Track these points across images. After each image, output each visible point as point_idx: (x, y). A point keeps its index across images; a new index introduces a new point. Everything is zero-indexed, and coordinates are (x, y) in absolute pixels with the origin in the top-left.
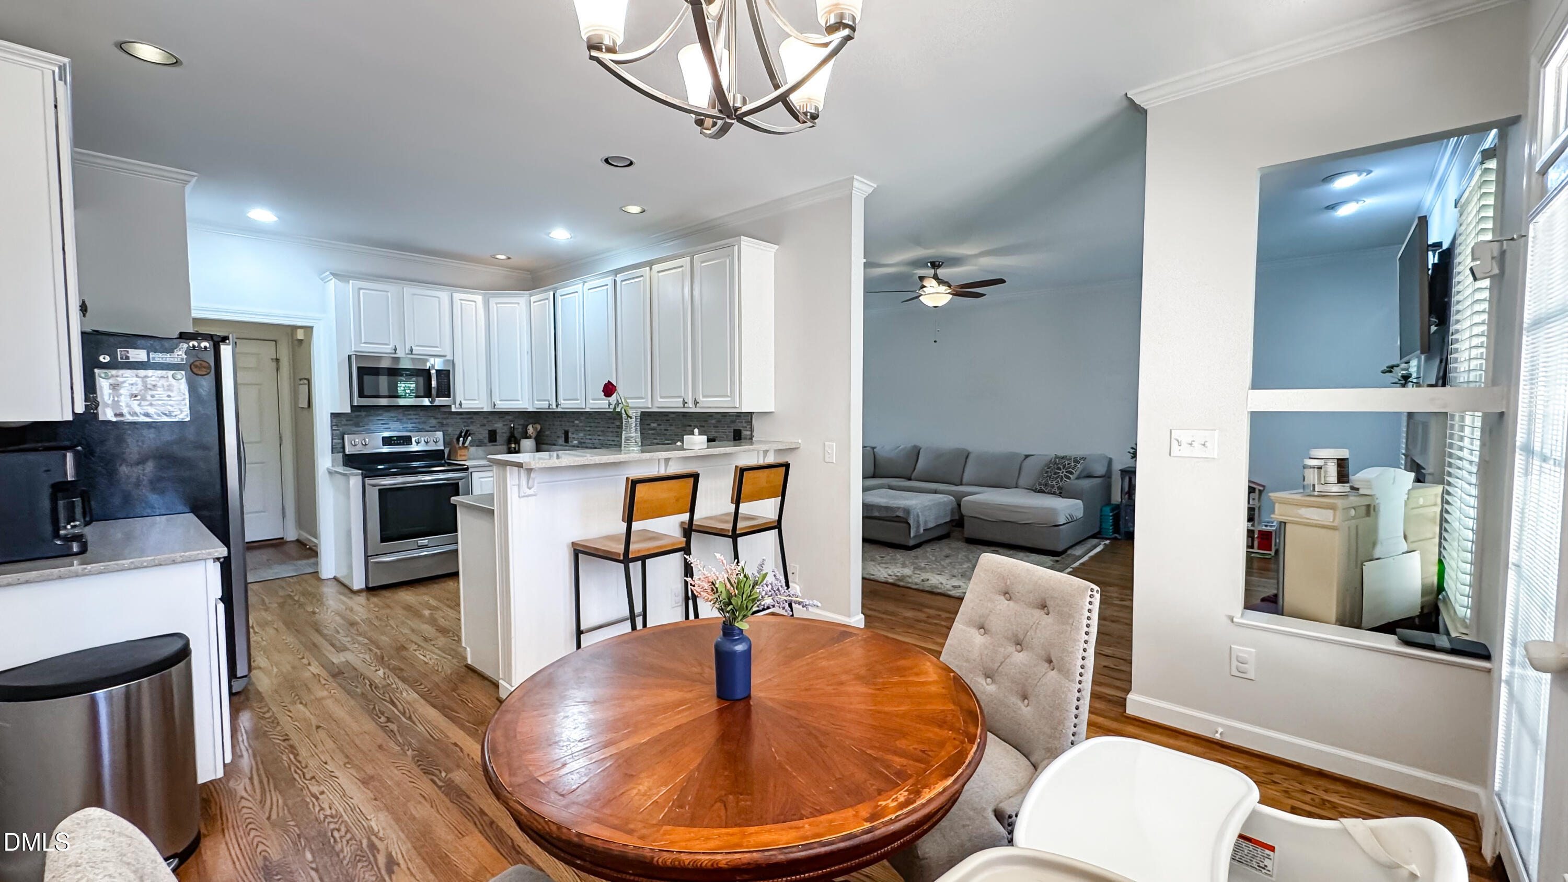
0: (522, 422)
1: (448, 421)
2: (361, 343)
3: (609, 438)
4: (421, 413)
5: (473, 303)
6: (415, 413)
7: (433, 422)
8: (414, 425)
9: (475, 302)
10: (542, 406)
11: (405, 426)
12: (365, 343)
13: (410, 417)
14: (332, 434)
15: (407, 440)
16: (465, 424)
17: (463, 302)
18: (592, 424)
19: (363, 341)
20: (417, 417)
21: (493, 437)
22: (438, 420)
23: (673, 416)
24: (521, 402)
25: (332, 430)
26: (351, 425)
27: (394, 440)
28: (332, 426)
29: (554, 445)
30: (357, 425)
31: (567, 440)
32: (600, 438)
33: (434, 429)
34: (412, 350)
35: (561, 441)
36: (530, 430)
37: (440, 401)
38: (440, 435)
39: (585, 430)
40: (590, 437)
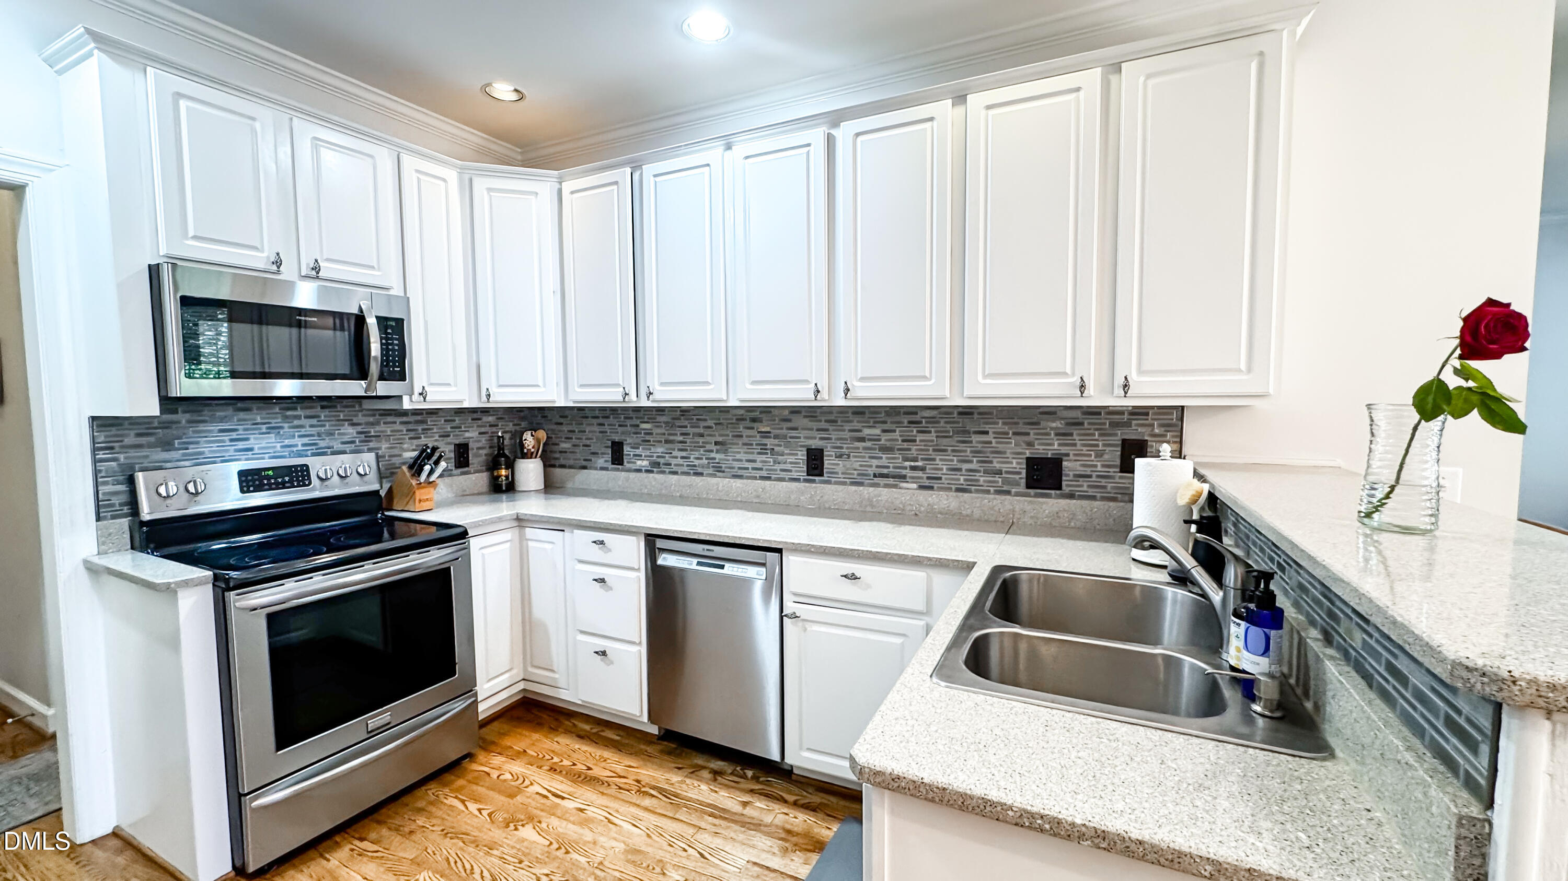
0: (510, 427)
1: (378, 428)
2: (186, 238)
3: (738, 456)
4: (323, 414)
5: (442, 183)
6: (309, 412)
7: (350, 431)
8: (306, 440)
9: (444, 180)
10: (609, 396)
11: (287, 442)
12: (195, 237)
13: (296, 422)
14: (96, 473)
15: (299, 476)
16: (412, 434)
17: (422, 177)
18: (689, 430)
19: (191, 234)
20: (314, 422)
21: (462, 457)
22: (359, 429)
23: (927, 414)
24: (542, 389)
25: (95, 461)
26: (150, 446)
27: (268, 478)
28: (94, 450)
29: (585, 468)
30: (167, 445)
31: (618, 458)
32: (713, 455)
33: (348, 447)
34: (317, 269)
35: (604, 460)
36: (529, 440)
37: (383, 388)
38: (370, 457)
39: (667, 442)
40: (684, 454)
